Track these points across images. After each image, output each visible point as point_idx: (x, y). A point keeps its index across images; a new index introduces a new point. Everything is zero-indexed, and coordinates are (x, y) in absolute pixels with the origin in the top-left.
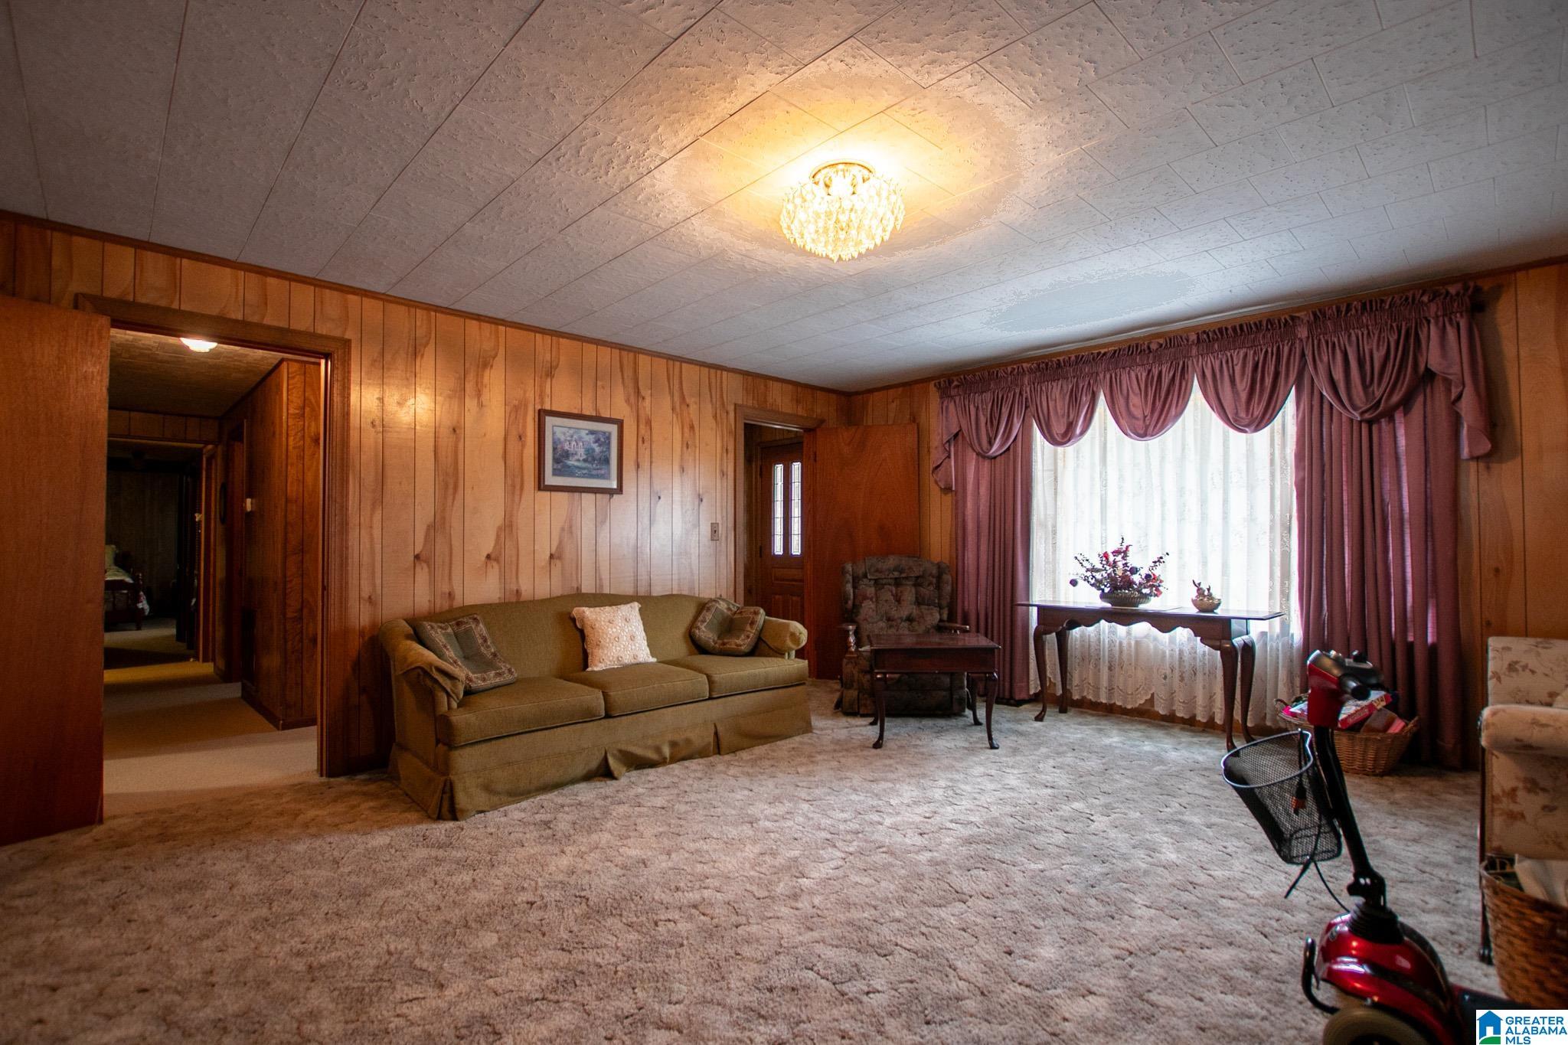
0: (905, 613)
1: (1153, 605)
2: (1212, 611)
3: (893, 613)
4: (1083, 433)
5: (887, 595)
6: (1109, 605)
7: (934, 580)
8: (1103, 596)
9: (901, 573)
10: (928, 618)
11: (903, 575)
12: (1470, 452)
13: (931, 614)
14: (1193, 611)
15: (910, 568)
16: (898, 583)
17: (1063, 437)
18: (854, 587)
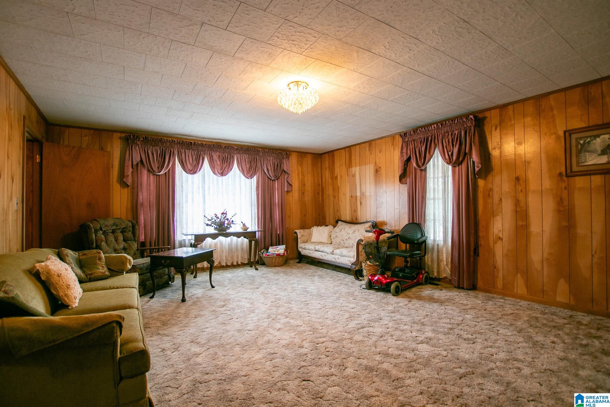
0: (122, 246)
1: (231, 230)
2: (246, 230)
3: (117, 247)
4: (199, 171)
5: (111, 238)
6: (217, 232)
7: (131, 229)
8: (215, 229)
9: (117, 226)
10: (133, 247)
11: (118, 227)
12: (287, 190)
13: (134, 245)
14: (241, 231)
15: (120, 224)
16: (113, 232)
17: (193, 171)
18: (96, 236)
